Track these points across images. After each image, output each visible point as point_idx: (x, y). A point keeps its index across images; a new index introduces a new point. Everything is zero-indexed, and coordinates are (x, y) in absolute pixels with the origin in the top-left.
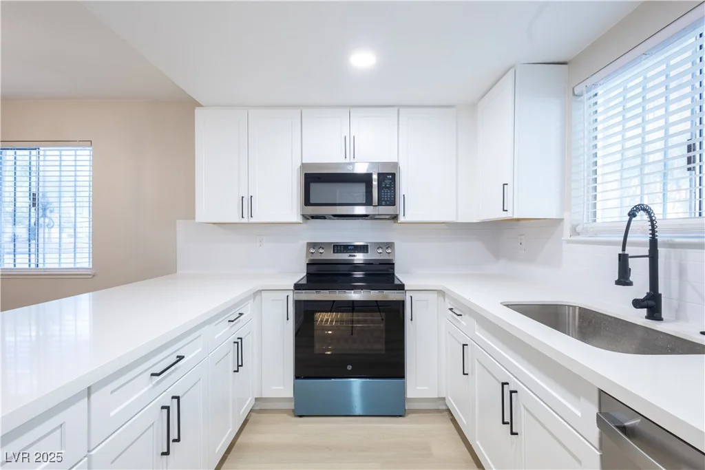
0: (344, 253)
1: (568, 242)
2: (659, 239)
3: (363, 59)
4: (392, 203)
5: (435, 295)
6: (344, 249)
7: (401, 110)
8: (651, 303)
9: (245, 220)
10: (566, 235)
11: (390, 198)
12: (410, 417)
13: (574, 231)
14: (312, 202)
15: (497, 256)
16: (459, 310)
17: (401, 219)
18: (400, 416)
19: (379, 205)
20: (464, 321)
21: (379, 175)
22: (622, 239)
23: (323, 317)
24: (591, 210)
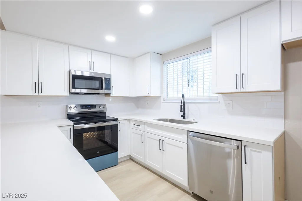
0: (85, 108)
1: (163, 102)
2: (185, 101)
3: (110, 38)
4: (109, 89)
5: (127, 121)
6: (86, 107)
7: (111, 55)
8: (184, 115)
9: (37, 94)
10: (162, 101)
11: (109, 87)
12: (119, 164)
13: (164, 100)
14: (76, 87)
15: (138, 108)
16: (138, 124)
17: (112, 95)
18: (116, 165)
19: (105, 90)
20: (141, 127)
21: (105, 78)
22: (181, 102)
23: (85, 135)
24: (167, 94)
